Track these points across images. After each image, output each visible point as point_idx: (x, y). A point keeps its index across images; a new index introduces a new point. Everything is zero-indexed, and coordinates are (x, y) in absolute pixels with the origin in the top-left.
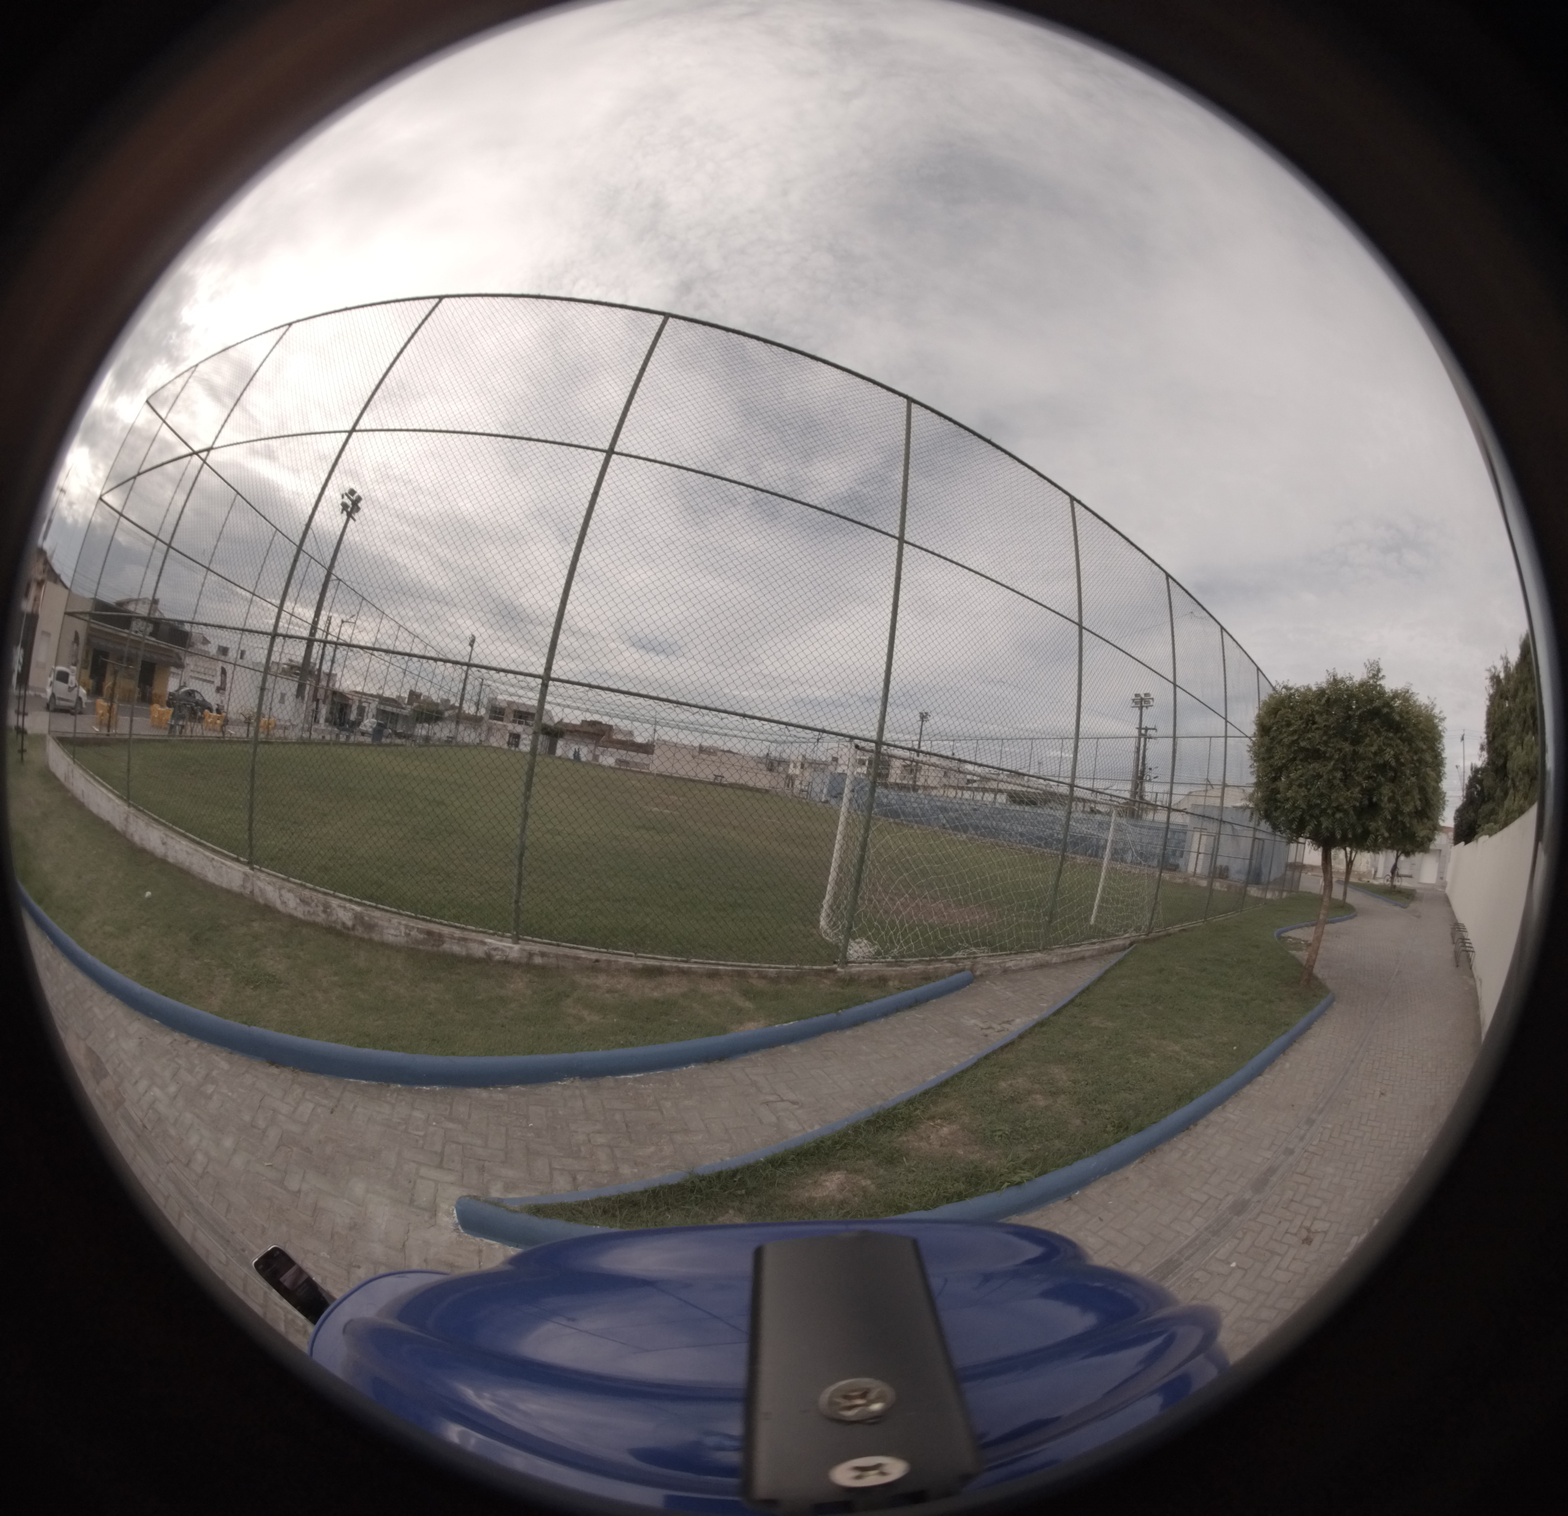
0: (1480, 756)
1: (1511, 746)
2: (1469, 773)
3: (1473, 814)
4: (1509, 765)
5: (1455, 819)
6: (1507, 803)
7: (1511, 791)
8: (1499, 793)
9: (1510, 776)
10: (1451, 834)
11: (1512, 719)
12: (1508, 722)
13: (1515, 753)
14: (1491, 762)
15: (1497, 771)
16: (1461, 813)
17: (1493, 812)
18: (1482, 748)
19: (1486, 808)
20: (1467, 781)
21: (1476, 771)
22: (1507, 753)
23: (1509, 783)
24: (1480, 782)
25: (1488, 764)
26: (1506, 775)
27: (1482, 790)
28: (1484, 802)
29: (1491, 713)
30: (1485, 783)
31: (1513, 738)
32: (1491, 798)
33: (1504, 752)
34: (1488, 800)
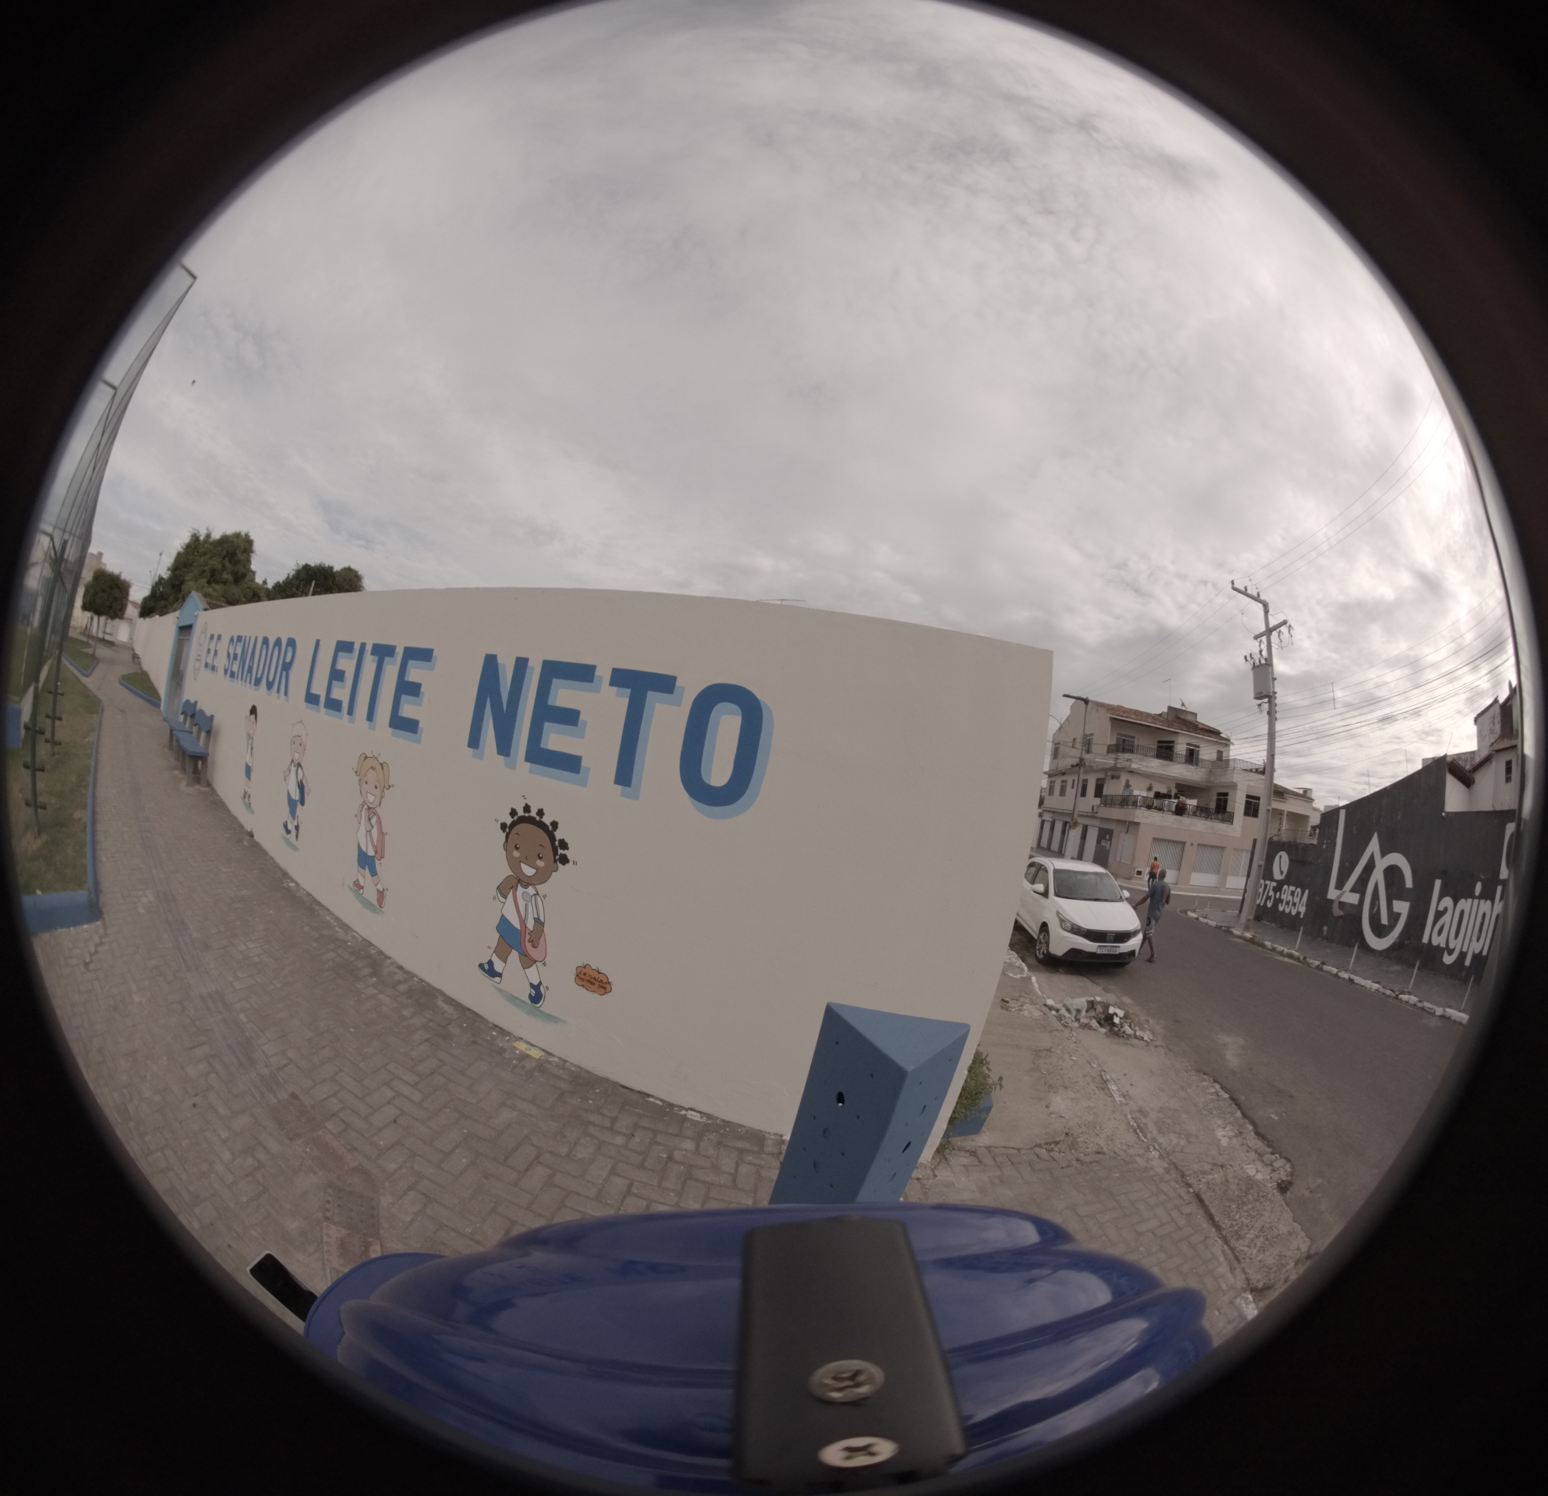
0: (166, 573)
1: (186, 578)
2: (157, 579)
4: (183, 587)
5: (142, 603)
6: (175, 605)
7: (180, 601)
8: (171, 598)
9: (182, 593)
10: (139, 609)
11: (195, 564)
12: (191, 565)
13: (188, 583)
15: (174, 586)
16: (146, 600)
17: (166, 607)
18: (169, 569)
19: (163, 603)
22: (184, 581)
23: (180, 596)
26: (180, 591)
29: (179, 555)
31: (191, 575)
33: (182, 579)
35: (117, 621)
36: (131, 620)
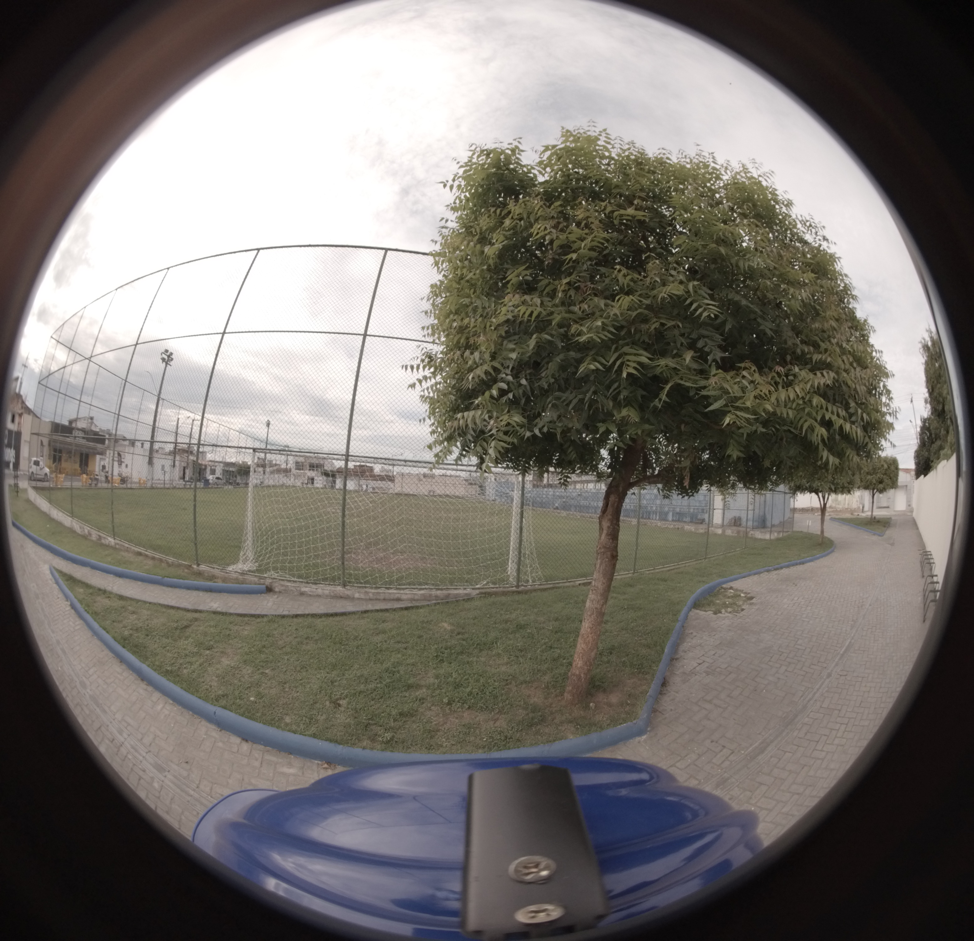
0: (926, 409)
2: (919, 423)
3: (927, 453)
8: (943, 432)
14: (934, 410)
15: (938, 419)
17: (941, 448)
18: (926, 403)
19: (935, 446)
20: (919, 429)
21: (924, 421)
24: (928, 429)
25: (932, 414)
27: (931, 434)
28: (933, 443)
30: (931, 428)
32: (937, 437)
34: (936, 440)
35: (891, 492)
36: (906, 486)
